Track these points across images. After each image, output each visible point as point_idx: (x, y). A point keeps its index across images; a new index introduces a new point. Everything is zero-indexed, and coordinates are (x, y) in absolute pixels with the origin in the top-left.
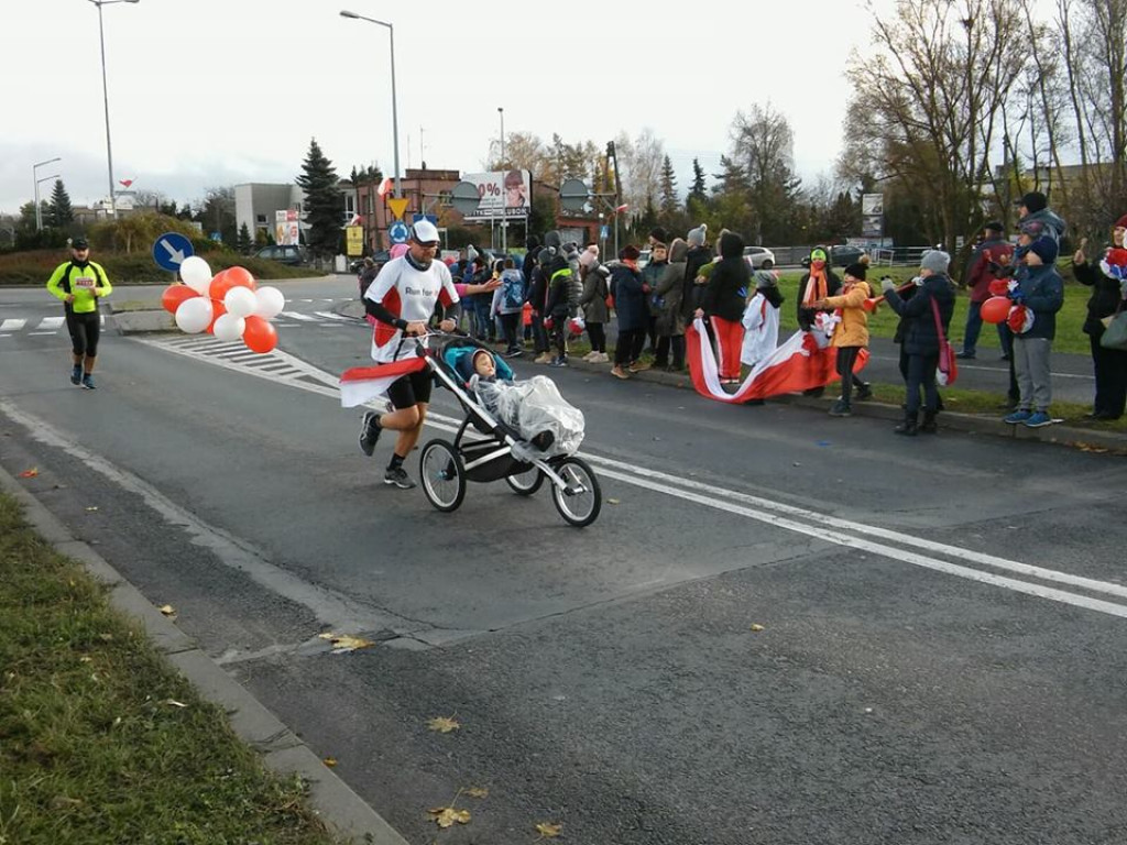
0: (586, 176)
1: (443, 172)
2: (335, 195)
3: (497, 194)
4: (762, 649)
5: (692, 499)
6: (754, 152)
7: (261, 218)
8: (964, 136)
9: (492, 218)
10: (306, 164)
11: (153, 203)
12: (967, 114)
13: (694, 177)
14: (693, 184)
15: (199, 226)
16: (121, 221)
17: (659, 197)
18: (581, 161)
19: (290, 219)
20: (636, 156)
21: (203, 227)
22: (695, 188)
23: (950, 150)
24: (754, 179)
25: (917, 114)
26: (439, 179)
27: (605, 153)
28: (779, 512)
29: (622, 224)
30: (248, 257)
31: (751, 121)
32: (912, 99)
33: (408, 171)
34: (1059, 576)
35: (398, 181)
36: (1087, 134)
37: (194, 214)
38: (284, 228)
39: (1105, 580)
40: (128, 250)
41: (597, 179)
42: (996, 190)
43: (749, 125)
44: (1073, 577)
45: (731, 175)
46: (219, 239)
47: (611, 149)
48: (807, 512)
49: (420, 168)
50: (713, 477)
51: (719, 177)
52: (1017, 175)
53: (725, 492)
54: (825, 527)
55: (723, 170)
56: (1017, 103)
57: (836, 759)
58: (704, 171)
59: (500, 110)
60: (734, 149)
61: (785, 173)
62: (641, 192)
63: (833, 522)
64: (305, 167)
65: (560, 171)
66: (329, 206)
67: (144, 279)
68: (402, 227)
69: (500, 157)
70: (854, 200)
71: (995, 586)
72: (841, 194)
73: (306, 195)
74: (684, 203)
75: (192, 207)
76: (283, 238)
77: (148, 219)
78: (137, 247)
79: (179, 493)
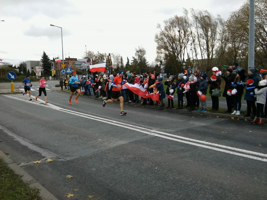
0: (104, 60)
2: (49, 63)
3: (85, 63)
4: (137, 157)
5: (124, 127)
6: (139, 56)
7: (32, 68)
8: (179, 54)
9: (84, 68)
11: (7, 65)
12: (180, 49)
13: (127, 60)
14: (127, 62)
15: (18, 70)
17: (120, 65)
18: (103, 57)
19: (39, 68)
20: (115, 56)
21: (19, 70)
22: (127, 63)
23: (177, 56)
24: (139, 61)
25: (170, 49)
26: (72, 60)
27: (108, 55)
28: (142, 129)
29: (112, 70)
31: (138, 49)
32: (169, 46)
33: (66, 58)
34: (194, 140)
35: (63, 61)
36: (202, 54)
37: (17, 67)
38: (38, 70)
40: (1, 75)
41: (107, 60)
42: (186, 64)
44: (197, 140)
45: (134, 60)
46: (23, 73)
47: (109, 55)
50: (129, 122)
51: (132, 61)
52: (190, 62)
53: (131, 125)
54: (150, 132)
55: (133, 59)
56: (189, 46)
57: (149, 178)
58: (129, 59)
59: (86, 46)
60: (135, 55)
61: (145, 60)
62: (116, 63)
63: (152, 131)
64: (42, 57)
65: (99, 59)
66: (48, 66)
67: (5, 82)
68: (64, 70)
69: (86, 56)
70: (159, 66)
71: (182, 143)
72: (156, 65)
73: (43, 63)
74: (125, 66)
75: (16, 66)
76: (37, 72)
77: (6, 68)
78: (3, 75)
79: (11, 129)
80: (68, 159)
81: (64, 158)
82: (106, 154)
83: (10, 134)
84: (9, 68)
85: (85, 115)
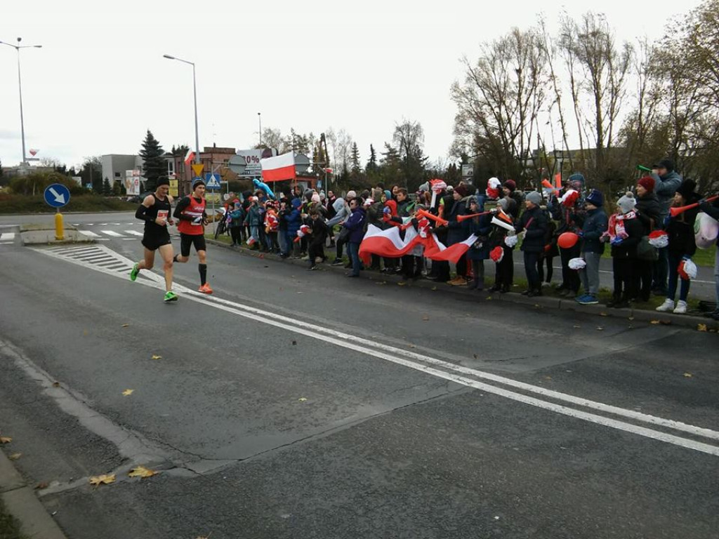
0: (309, 152)
1: (226, 149)
2: (161, 161)
3: (258, 162)
5: (374, 355)
6: (403, 140)
7: (117, 175)
8: (517, 134)
9: (255, 175)
10: (144, 143)
11: (52, 165)
13: (370, 154)
14: (369, 158)
15: (79, 179)
17: (351, 166)
18: (306, 144)
19: (134, 176)
20: (338, 142)
21: (82, 179)
22: (371, 160)
23: (510, 141)
24: (403, 155)
26: (224, 153)
27: (319, 140)
28: (428, 363)
29: (329, 180)
30: (107, 198)
31: (401, 124)
33: (205, 148)
35: (198, 154)
37: (77, 172)
38: (131, 181)
40: (34, 194)
41: (315, 154)
42: (534, 163)
43: (400, 126)
45: (390, 153)
46: (91, 187)
47: (323, 137)
50: (386, 338)
51: (384, 154)
53: (393, 349)
54: (457, 373)
55: (387, 151)
58: (376, 151)
59: (259, 114)
61: (419, 153)
62: (340, 162)
64: (143, 145)
65: (294, 149)
66: (158, 168)
67: (43, 211)
69: (259, 142)
70: (458, 167)
71: (565, 415)
72: (450, 164)
73: (144, 162)
74: (364, 168)
75: (75, 168)
76: (130, 186)
77: (46, 175)
78: (39, 192)
79: (39, 356)
80: (202, 469)
81: (190, 466)
82: (322, 454)
83: (33, 372)
84: (56, 175)
85: (255, 313)
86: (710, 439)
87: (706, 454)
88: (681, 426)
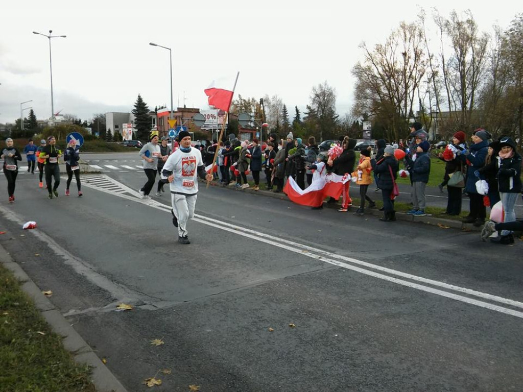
0: (252, 112)
1: (192, 109)
2: (148, 118)
3: (215, 119)
6: (320, 103)
7: (116, 127)
8: (402, 99)
9: (212, 128)
10: (136, 105)
11: (71, 119)
12: (404, 90)
13: (296, 113)
14: (295, 116)
15: (90, 130)
16: (55, 127)
17: (282, 121)
18: (250, 106)
19: (128, 127)
20: (272, 104)
21: (92, 129)
22: (296, 118)
23: (397, 104)
24: (320, 115)
25: (384, 91)
26: (190, 112)
27: (259, 103)
28: (313, 251)
29: (265, 132)
30: (109, 143)
31: (319, 92)
32: (382, 84)
33: (178, 108)
34: (422, 279)
35: (172, 113)
36: (451, 99)
37: (89, 124)
38: (126, 131)
39: (439, 281)
41: (256, 113)
43: (318, 93)
44: (428, 279)
45: (310, 113)
46: (98, 135)
47: (262, 101)
48: (325, 252)
49: (183, 107)
51: (306, 114)
52: (424, 115)
54: (331, 258)
55: (307, 111)
56: (423, 86)
58: (300, 111)
60: (311, 102)
61: (332, 113)
62: (274, 119)
63: (334, 256)
64: (135, 106)
65: (241, 109)
66: (145, 122)
68: (173, 131)
70: (360, 124)
71: (395, 283)
72: (354, 122)
73: (135, 118)
74: (291, 124)
75: (88, 122)
76: (125, 135)
77: (67, 126)
78: (62, 138)
80: (160, 306)
81: (154, 304)
82: (236, 299)
83: (58, 251)
84: (74, 126)
86: (486, 299)
87: (481, 307)
88: (470, 291)
